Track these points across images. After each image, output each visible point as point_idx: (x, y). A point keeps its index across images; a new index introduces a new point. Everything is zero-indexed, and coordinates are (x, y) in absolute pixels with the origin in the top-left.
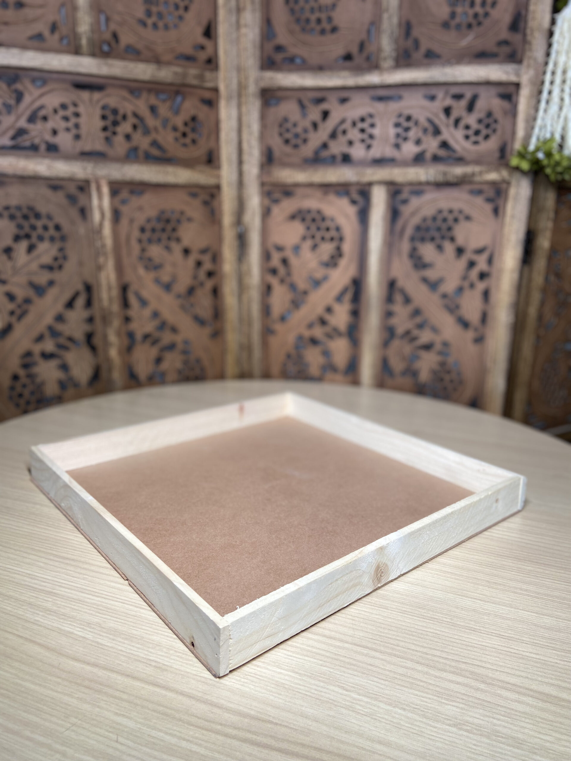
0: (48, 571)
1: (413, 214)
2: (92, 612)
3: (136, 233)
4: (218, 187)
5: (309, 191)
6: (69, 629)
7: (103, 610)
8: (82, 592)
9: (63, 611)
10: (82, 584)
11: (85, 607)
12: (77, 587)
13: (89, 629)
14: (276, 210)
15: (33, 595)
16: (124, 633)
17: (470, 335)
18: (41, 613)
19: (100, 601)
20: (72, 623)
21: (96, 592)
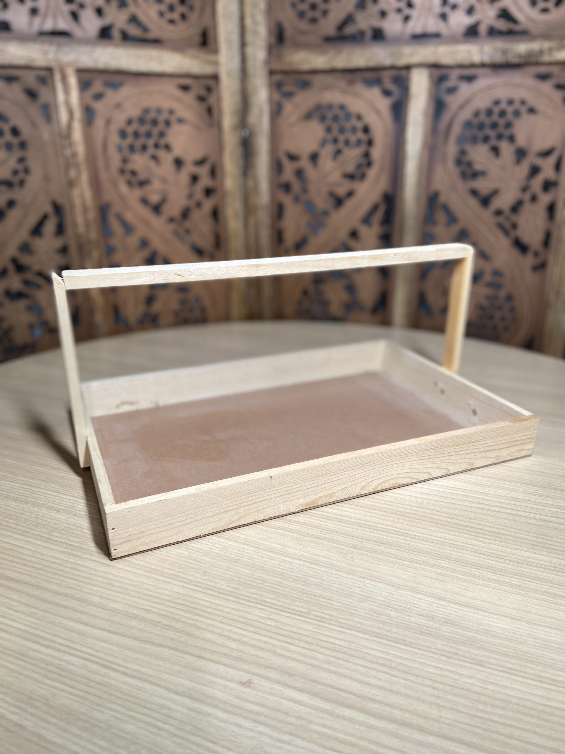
1: (462, 107)
3: (115, 139)
4: (215, 77)
5: (330, 79)
14: (288, 107)
17: (529, 260)
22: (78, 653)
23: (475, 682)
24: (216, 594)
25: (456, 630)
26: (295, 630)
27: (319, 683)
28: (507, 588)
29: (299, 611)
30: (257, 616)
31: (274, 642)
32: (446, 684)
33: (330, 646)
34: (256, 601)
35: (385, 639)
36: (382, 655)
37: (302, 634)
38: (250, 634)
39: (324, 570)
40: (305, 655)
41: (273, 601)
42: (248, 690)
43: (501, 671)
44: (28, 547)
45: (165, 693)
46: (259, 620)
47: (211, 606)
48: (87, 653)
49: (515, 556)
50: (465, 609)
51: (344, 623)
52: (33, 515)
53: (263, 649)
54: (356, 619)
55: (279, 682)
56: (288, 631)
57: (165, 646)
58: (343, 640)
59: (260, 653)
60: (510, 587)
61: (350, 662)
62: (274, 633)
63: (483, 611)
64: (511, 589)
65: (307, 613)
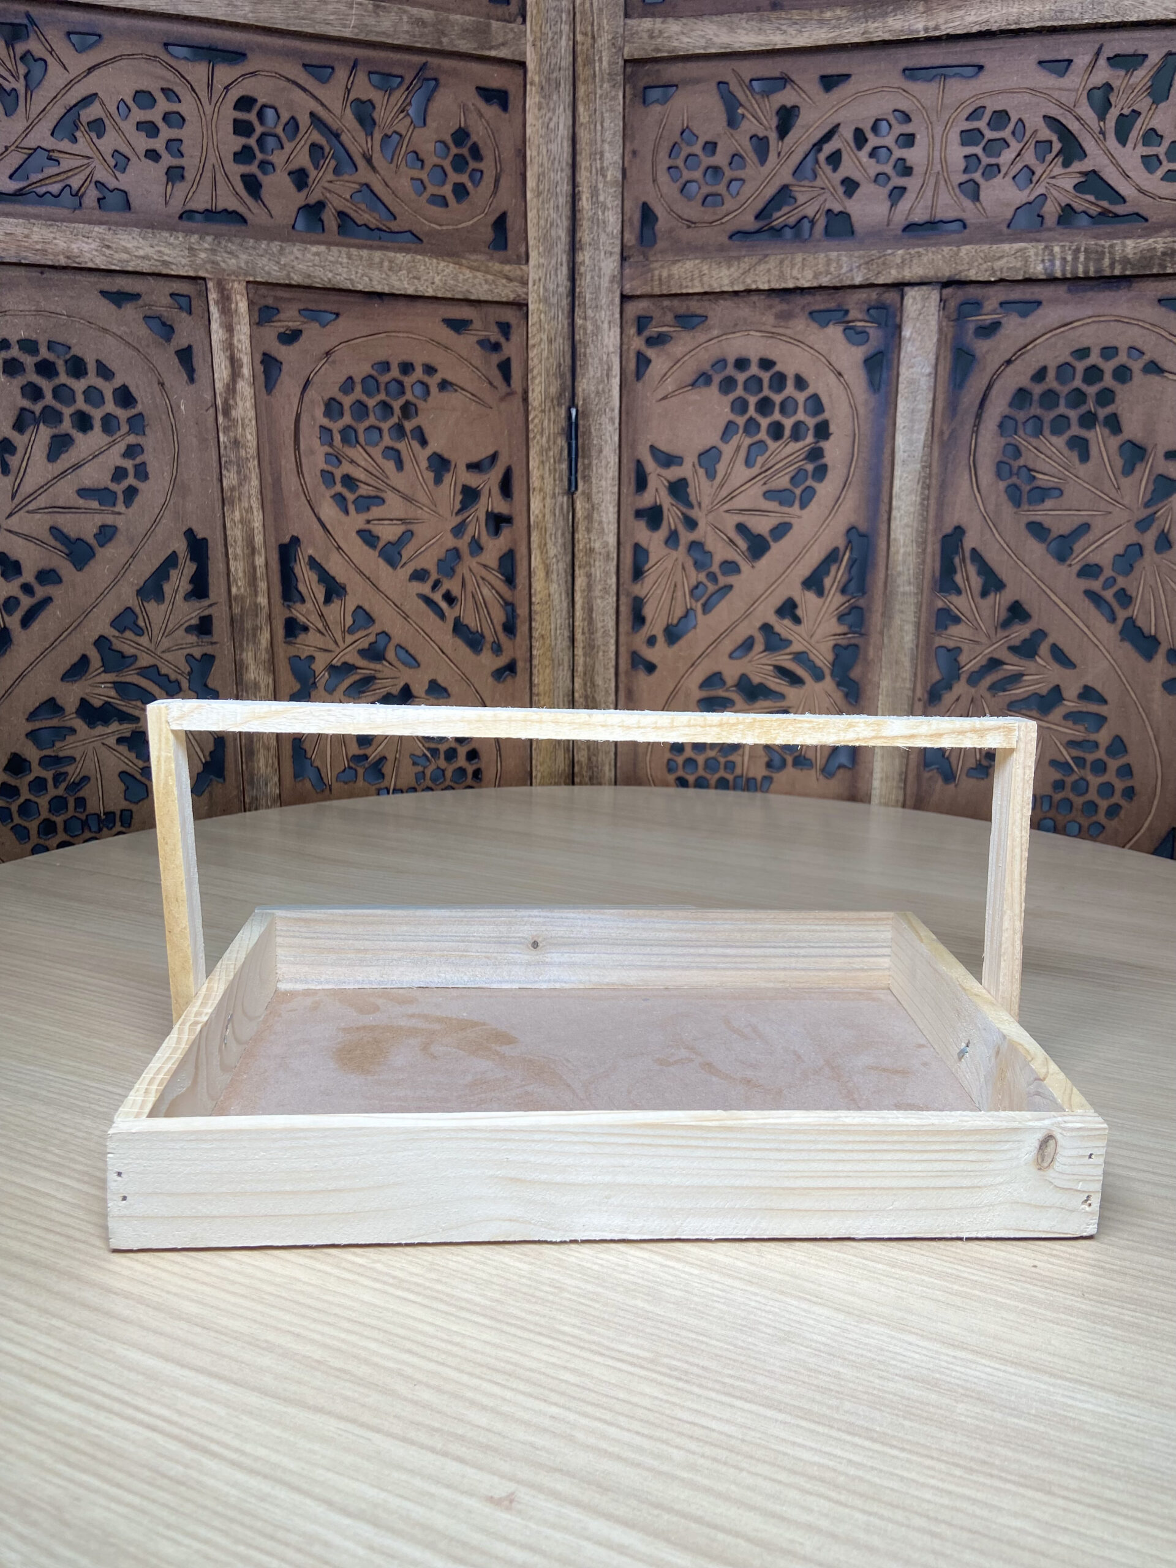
3: (316, 415)
4: (521, 306)
17: (1158, 670)
22: (141, 1416)
24: (453, 1310)
25: (988, 1412)
26: (621, 1395)
27: (670, 1510)
28: (1110, 1329)
29: (633, 1356)
30: (539, 1360)
31: (572, 1417)
32: (962, 1528)
33: (698, 1432)
34: (538, 1329)
35: (824, 1425)
36: (816, 1459)
37: (636, 1405)
38: (521, 1398)
39: (696, 1272)
40: (641, 1450)
41: (576, 1332)
42: (505, 1516)
43: (1089, 1506)
44: (60, 1196)
45: (320, 1510)
46: (543, 1370)
47: (439, 1334)
48: (158, 1417)
49: (1127, 1264)
50: (1012, 1370)
51: (732, 1386)
52: (80, 1134)
53: (545, 1430)
54: (760, 1379)
55: (577, 1504)
56: (607, 1396)
57: (330, 1413)
58: (728, 1421)
59: (538, 1440)
60: (1115, 1327)
61: (742, 1470)
62: (574, 1398)
63: (1052, 1375)
64: (1119, 1332)
65: (652, 1361)
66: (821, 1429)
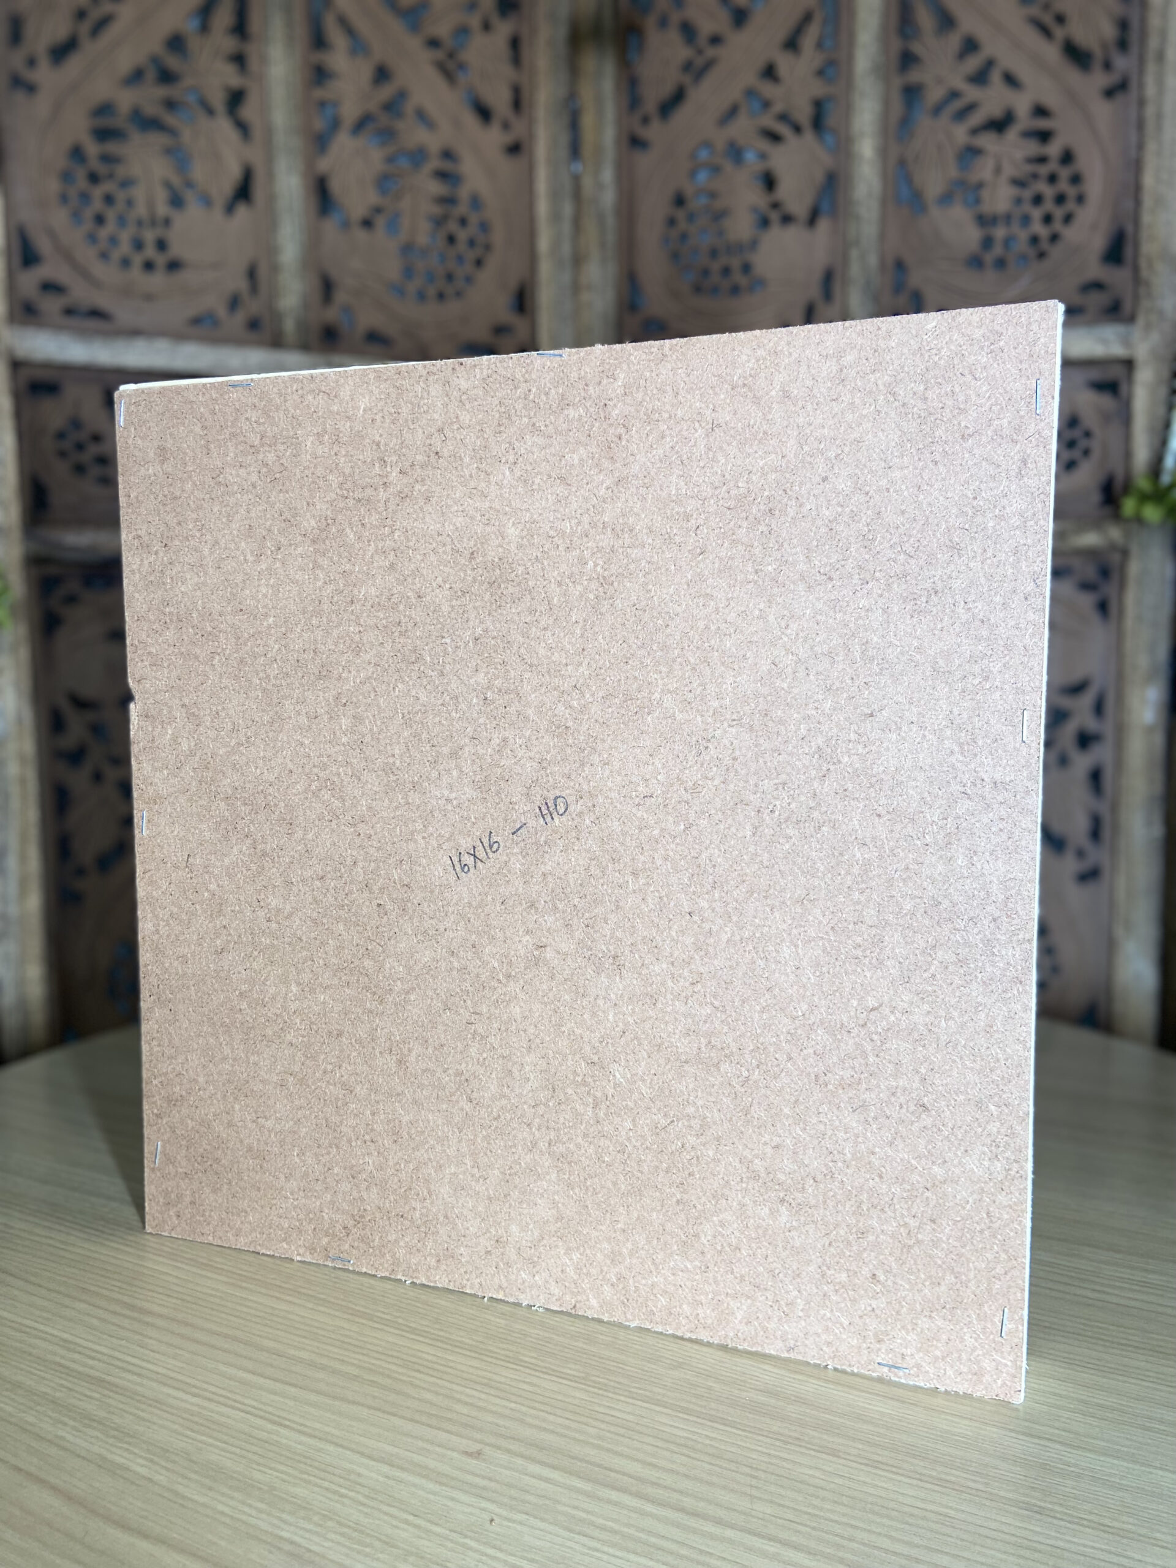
0: (105, 1337)
2: (176, 1427)
6: (122, 1461)
7: (202, 1425)
8: (165, 1384)
9: (117, 1421)
10: (169, 1366)
11: (166, 1415)
12: (158, 1373)
13: (164, 1463)
15: (63, 1382)
16: (235, 1475)
17: (1069, 864)
18: (71, 1423)
19: (198, 1405)
20: (131, 1448)
21: (194, 1386)
22: (239, 1406)
23: (818, 1474)
24: (448, 1347)
25: (808, 1411)
26: (559, 1397)
30: (506, 1377)
31: (524, 1409)
33: (609, 1419)
34: (508, 1359)
35: (694, 1416)
36: (685, 1435)
37: (567, 1403)
38: (491, 1398)
40: (568, 1428)
41: (533, 1361)
42: (475, 1462)
45: (355, 1457)
46: (507, 1382)
47: (439, 1361)
50: (832, 1387)
51: (636, 1393)
53: (506, 1416)
54: (656, 1390)
55: (522, 1456)
56: (549, 1397)
57: (363, 1405)
58: (631, 1413)
59: (501, 1422)
61: (634, 1440)
65: (584, 1379)
66: (691, 1418)
